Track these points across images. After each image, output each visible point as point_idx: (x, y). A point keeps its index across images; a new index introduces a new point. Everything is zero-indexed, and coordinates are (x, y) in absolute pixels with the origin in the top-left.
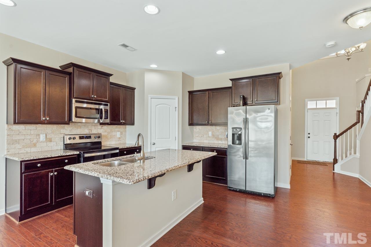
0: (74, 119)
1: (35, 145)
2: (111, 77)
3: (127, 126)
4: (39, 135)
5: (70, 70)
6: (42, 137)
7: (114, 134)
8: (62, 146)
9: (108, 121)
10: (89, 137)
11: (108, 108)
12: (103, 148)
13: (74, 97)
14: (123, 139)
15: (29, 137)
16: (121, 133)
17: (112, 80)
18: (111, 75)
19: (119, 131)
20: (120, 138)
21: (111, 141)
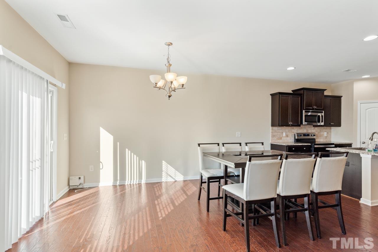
0: (304, 123)
1: (281, 138)
2: (325, 92)
3: (332, 127)
4: (283, 133)
5: (302, 92)
6: (284, 134)
7: (322, 133)
8: (293, 141)
9: (323, 124)
10: (308, 135)
11: (323, 114)
12: (316, 143)
13: (305, 109)
14: (329, 138)
15: (279, 134)
16: (328, 133)
17: (326, 93)
18: (325, 90)
19: (326, 132)
20: (326, 137)
21: (320, 139)
